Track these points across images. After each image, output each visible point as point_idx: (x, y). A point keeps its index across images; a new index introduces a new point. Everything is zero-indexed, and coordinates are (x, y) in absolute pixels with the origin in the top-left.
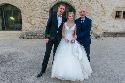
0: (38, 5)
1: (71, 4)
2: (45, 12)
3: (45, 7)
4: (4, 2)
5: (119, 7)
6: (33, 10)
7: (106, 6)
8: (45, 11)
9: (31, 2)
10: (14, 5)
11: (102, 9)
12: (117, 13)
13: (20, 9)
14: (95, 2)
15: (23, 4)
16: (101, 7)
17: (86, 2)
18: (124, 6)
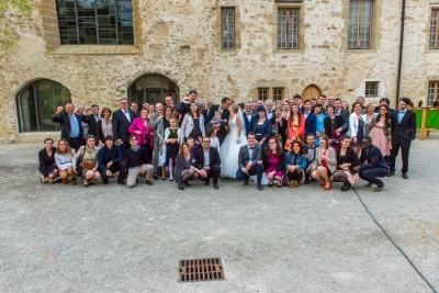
0: (105, 79)
1: (169, 76)
2: (118, 93)
3: (118, 84)
5: (263, 81)
6: (95, 90)
7: (238, 80)
8: (118, 90)
9: (91, 75)
10: (58, 81)
11: (230, 84)
12: (261, 93)
13: (69, 87)
14: (215, 73)
15: (74, 79)
17: (199, 71)
18: (273, 78)
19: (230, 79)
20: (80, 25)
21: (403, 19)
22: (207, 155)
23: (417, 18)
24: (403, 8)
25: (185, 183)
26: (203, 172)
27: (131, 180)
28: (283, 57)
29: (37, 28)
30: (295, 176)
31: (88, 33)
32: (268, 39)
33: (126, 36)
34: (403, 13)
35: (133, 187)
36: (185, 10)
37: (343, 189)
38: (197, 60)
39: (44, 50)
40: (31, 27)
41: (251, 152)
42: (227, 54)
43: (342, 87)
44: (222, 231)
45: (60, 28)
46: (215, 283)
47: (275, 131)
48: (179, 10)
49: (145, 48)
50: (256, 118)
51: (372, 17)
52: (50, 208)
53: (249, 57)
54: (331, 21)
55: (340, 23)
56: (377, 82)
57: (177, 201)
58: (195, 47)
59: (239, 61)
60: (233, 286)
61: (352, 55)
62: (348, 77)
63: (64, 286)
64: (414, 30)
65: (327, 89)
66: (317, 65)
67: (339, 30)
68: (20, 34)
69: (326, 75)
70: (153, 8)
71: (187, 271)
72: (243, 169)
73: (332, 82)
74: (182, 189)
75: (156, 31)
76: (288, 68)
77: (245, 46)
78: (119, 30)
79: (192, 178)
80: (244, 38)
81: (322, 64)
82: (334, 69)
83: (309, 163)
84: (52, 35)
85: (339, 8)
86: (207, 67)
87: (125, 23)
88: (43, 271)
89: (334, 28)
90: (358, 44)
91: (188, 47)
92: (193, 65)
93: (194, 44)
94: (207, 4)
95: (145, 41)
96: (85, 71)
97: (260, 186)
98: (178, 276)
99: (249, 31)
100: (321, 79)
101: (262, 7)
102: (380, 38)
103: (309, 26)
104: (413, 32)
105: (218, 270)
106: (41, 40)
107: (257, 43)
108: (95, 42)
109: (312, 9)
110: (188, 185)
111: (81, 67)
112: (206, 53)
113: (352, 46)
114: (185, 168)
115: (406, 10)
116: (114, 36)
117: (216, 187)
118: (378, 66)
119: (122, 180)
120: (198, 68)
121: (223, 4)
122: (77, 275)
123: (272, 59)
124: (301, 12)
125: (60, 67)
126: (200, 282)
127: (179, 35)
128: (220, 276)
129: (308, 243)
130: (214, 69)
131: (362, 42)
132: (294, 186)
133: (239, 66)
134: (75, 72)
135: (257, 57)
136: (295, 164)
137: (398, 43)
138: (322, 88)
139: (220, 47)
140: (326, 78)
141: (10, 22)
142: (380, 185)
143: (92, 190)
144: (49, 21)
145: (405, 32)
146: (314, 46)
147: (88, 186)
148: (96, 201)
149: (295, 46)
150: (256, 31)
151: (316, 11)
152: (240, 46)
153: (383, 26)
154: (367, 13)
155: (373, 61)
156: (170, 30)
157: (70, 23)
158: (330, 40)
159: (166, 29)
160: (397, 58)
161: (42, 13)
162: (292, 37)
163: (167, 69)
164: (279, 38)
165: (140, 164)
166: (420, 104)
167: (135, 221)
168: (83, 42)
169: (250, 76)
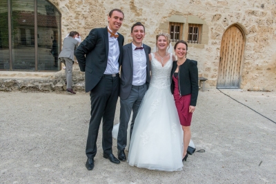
5: (177, 13)
7: (144, 9)
11: (134, 14)
16: (131, 9)
18: (189, 10)
19: (134, 7)
43: (270, 30)
65: (253, 31)
69: (253, 13)
73: (259, 22)
82: (263, 6)
100: (247, 18)
138: (247, 29)
140: (253, 17)
169: (161, 5)
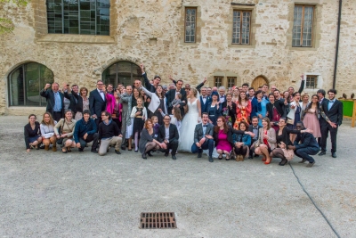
0: (83, 64)
1: (138, 63)
2: (94, 76)
3: (94, 68)
4: (26, 59)
5: (219, 71)
6: (75, 72)
7: (197, 68)
8: (94, 73)
9: (72, 59)
10: (44, 63)
12: (216, 80)
13: (53, 70)
14: (177, 62)
15: (57, 62)
17: (164, 60)
18: (227, 68)
19: (190, 68)
20: (65, 18)
21: (339, 23)
22: (167, 131)
23: (351, 24)
24: (340, 14)
25: (148, 154)
26: (163, 145)
27: (102, 149)
28: (237, 51)
29: (29, 19)
30: (241, 152)
31: (71, 25)
32: (224, 35)
33: (104, 28)
34: (339, 19)
35: (104, 155)
36: (155, 9)
37: (281, 164)
38: (162, 51)
39: (34, 37)
40: (24, 18)
41: (204, 129)
42: (189, 46)
43: (287, 79)
44: (177, 193)
45: (48, 19)
46: (169, 231)
47: (226, 113)
48: (149, 7)
49: (119, 38)
50: (210, 101)
51: (313, 21)
52: (35, 169)
53: (208, 50)
54: (278, 23)
55: (286, 24)
56: (316, 76)
57: (141, 168)
58: (162, 39)
59: (199, 53)
60: (183, 234)
61: (296, 52)
62: (292, 71)
63: (48, 227)
64: (349, 33)
65: (273, 80)
66: (265, 59)
67: (285, 30)
68: (15, 23)
69: (273, 68)
70: (127, 5)
71: (147, 221)
72: (198, 144)
73: (277, 74)
74: (145, 158)
75: (129, 25)
76: (241, 61)
77: (204, 40)
78: (98, 23)
79: (154, 149)
80: (204, 34)
81: (270, 59)
82: (280, 63)
83: (253, 141)
84: (41, 26)
85: (285, 12)
86: (171, 56)
87: (103, 17)
88: (32, 216)
89: (281, 29)
90: (301, 43)
91: (156, 39)
92: (160, 55)
93: (161, 37)
94: (174, 4)
95: (119, 33)
96: (67, 56)
97: (211, 159)
98: (139, 224)
99: (208, 28)
100: (269, 71)
101: (220, 8)
102: (320, 39)
103: (260, 25)
104: (347, 35)
105: (171, 221)
106: (31, 29)
107: (215, 38)
108: (77, 32)
109: (263, 12)
110: (150, 155)
111: (64, 53)
112: (171, 45)
113: (296, 44)
114: (148, 141)
115: (342, 16)
116: (93, 28)
117: (174, 158)
118: (317, 63)
119: (95, 149)
120: (163, 57)
121: (187, 4)
122: (58, 219)
123: (227, 52)
124: (253, 13)
125: (46, 52)
126: (157, 230)
127: (148, 29)
128: (173, 226)
129: (247, 204)
130: (177, 59)
131: (304, 42)
132: (240, 159)
133: (199, 57)
134: (59, 57)
135: (214, 50)
136: (241, 141)
137: (335, 43)
138: (269, 79)
139: (183, 40)
140: (273, 70)
141: (7, 13)
142: (312, 162)
143: (70, 156)
144: (40, 13)
145: (341, 34)
146: (263, 43)
147: (66, 152)
148: (73, 165)
149: (247, 42)
150: (214, 28)
151: (265, 14)
152: (200, 40)
153: (322, 29)
154: (309, 17)
155: (313, 58)
156: (141, 24)
157: (56, 16)
158: (277, 38)
159: (138, 23)
160: (334, 56)
161: (34, 6)
162: (245, 34)
163: (137, 57)
164: (234, 34)
165: (111, 136)
166: (353, 96)
167: (105, 181)
168: (66, 31)
169: (208, 66)
